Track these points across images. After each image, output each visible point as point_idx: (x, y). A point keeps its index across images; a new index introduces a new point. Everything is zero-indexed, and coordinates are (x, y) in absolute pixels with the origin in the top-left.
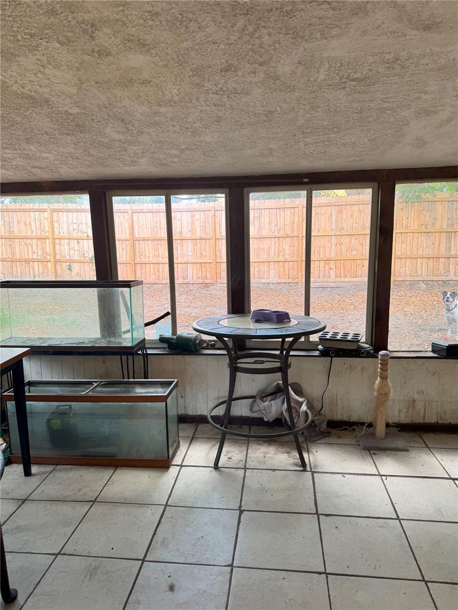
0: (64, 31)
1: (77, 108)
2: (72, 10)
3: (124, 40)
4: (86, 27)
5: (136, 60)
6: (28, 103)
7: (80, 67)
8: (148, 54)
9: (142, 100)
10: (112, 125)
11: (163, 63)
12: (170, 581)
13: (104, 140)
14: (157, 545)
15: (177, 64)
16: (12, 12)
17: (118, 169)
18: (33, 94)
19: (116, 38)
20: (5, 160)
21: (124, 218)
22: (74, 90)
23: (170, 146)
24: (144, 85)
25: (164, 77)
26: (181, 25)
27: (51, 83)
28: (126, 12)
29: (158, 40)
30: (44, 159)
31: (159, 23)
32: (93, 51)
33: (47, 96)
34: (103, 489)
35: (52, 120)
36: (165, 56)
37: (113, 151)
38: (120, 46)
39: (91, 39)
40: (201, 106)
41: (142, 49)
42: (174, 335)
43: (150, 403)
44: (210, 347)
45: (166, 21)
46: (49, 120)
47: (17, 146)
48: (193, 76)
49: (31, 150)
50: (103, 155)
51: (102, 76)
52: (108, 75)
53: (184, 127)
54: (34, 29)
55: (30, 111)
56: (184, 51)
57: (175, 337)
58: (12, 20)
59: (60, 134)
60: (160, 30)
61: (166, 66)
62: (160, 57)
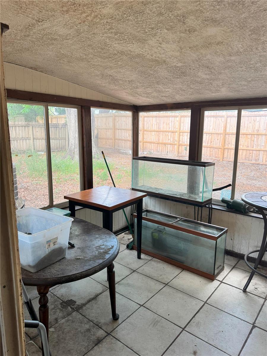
0: (169, 23)
1: (181, 63)
2: (171, 11)
3: (203, 21)
4: (180, 18)
5: (212, 31)
6: (155, 64)
7: (180, 40)
8: (219, 26)
9: (218, 54)
10: (202, 71)
11: (230, 30)
12: (195, 349)
13: (198, 79)
14: (194, 324)
15: (239, 29)
16: (141, 18)
17: (208, 95)
18: (157, 58)
19: (198, 20)
20: (148, 94)
21: (222, 120)
22: (178, 54)
23: (240, 80)
24: (219, 45)
25: (231, 38)
26: (238, 4)
27: (165, 52)
28: (201, 4)
29: (224, 17)
30: (167, 92)
31: (224, 6)
32: (186, 30)
33: (164, 59)
34: (172, 279)
35: (168, 71)
36: (230, 25)
37: (204, 85)
38: (201, 25)
39: (184, 24)
40: (259, 53)
41: (215, 24)
42: (232, 200)
43: (207, 239)
44: (255, 211)
45: (228, 4)
46: (166, 71)
47: (153, 86)
48: (252, 34)
49: (160, 88)
50: (198, 88)
51: (193, 43)
52: (196, 42)
53: (249, 67)
54: (153, 25)
55: (157, 68)
56: (243, 20)
57: (232, 201)
58: (142, 23)
59: (173, 78)
60: (225, 10)
61: (232, 31)
62: (227, 26)
